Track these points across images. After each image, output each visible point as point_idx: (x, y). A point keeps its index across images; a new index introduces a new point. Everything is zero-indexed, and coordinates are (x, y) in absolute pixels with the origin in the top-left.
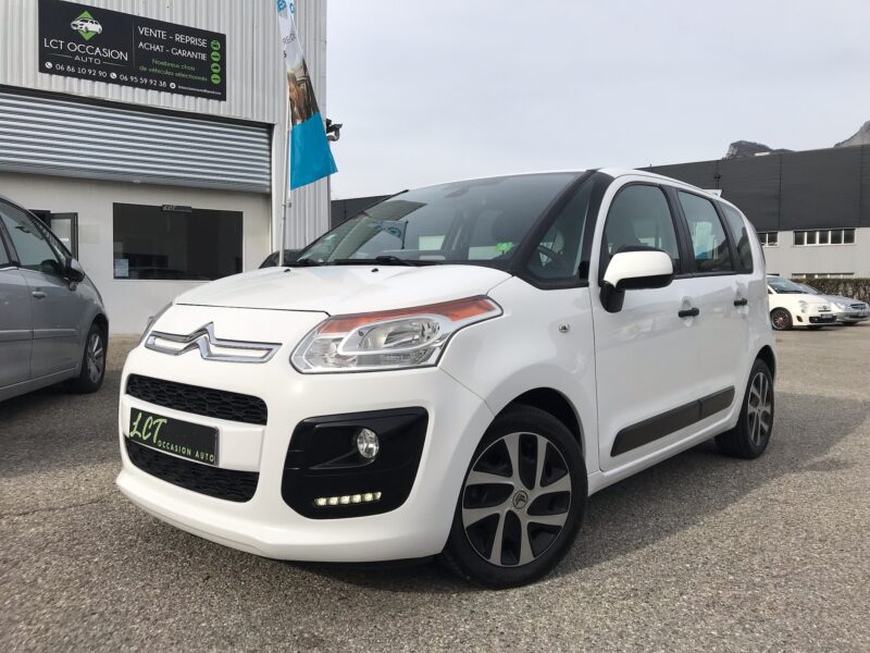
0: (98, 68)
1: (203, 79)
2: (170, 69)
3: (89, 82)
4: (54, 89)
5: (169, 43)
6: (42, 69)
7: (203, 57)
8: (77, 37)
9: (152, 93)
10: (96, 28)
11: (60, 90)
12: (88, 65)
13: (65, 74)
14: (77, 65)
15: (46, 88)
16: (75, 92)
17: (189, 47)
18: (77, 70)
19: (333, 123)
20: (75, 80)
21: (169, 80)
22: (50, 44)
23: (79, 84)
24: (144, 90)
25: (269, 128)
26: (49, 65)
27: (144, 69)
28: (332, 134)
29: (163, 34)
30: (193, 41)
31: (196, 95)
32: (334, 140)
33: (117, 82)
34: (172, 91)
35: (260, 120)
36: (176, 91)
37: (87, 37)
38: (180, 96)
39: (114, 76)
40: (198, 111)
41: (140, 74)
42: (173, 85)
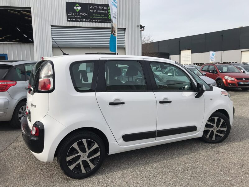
0: (80, 18)
1: (106, 18)
2: (98, 16)
3: (78, 22)
4: (70, 25)
5: (98, 9)
6: (68, 21)
7: (106, 12)
8: (75, 11)
9: (94, 23)
10: (80, 8)
11: (72, 25)
12: (78, 18)
13: (73, 21)
14: (75, 18)
15: (68, 25)
16: (75, 25)
17: (103, 10)
18: (75, 20)
19: (143, 26)
20: (75, 22)
21: (98, 19)
22: (69, 14)
23: (76, 23)
24: (91, 23)
25: (125, 29)
26: (69, 19)
27: (91, 17)
28: (142, 29)
29: (96, 7)
30: (104, 8)
31: (105, 22)
32: (143, 31)
33: (85, 21)
34: (99, 22)
35: (122, 27)
36: (100, 22)
37: (78, 11)
38: (101, 23)
39: (84, 20)
40: (105, 27)
41: (90, 19)
42: (99, 21)
